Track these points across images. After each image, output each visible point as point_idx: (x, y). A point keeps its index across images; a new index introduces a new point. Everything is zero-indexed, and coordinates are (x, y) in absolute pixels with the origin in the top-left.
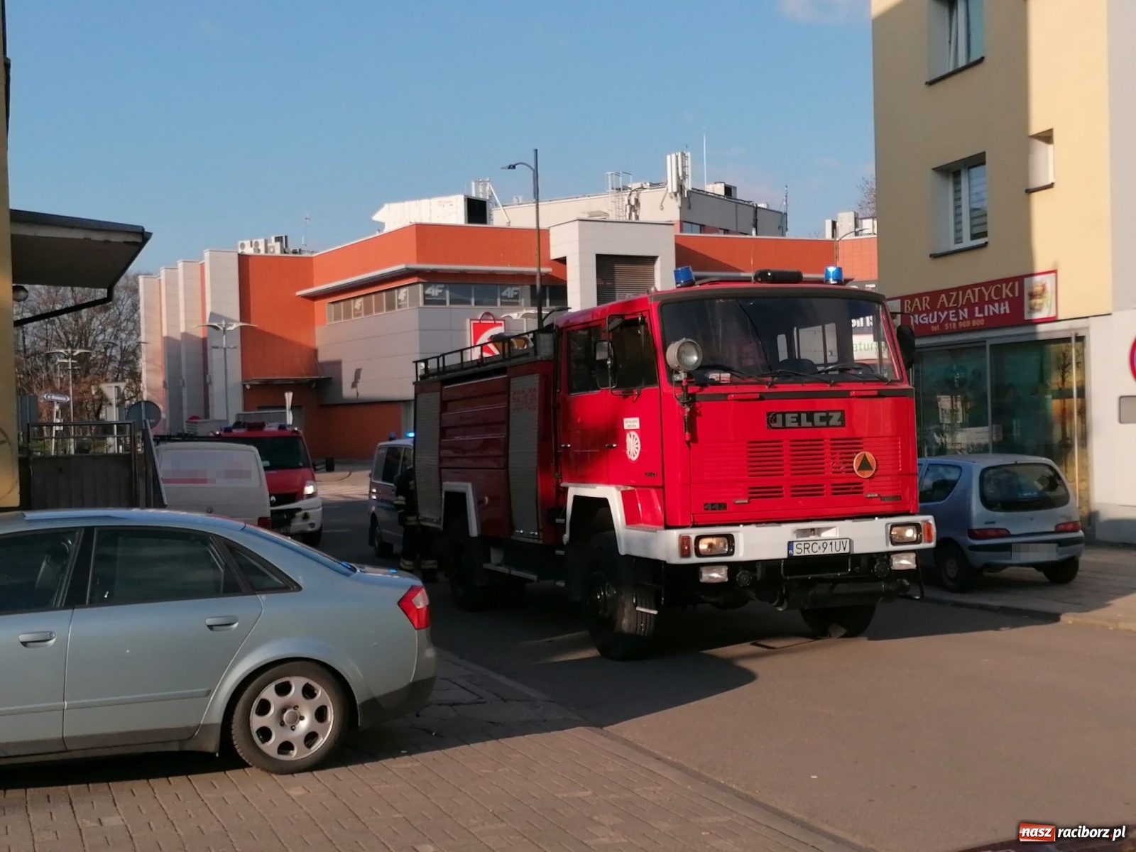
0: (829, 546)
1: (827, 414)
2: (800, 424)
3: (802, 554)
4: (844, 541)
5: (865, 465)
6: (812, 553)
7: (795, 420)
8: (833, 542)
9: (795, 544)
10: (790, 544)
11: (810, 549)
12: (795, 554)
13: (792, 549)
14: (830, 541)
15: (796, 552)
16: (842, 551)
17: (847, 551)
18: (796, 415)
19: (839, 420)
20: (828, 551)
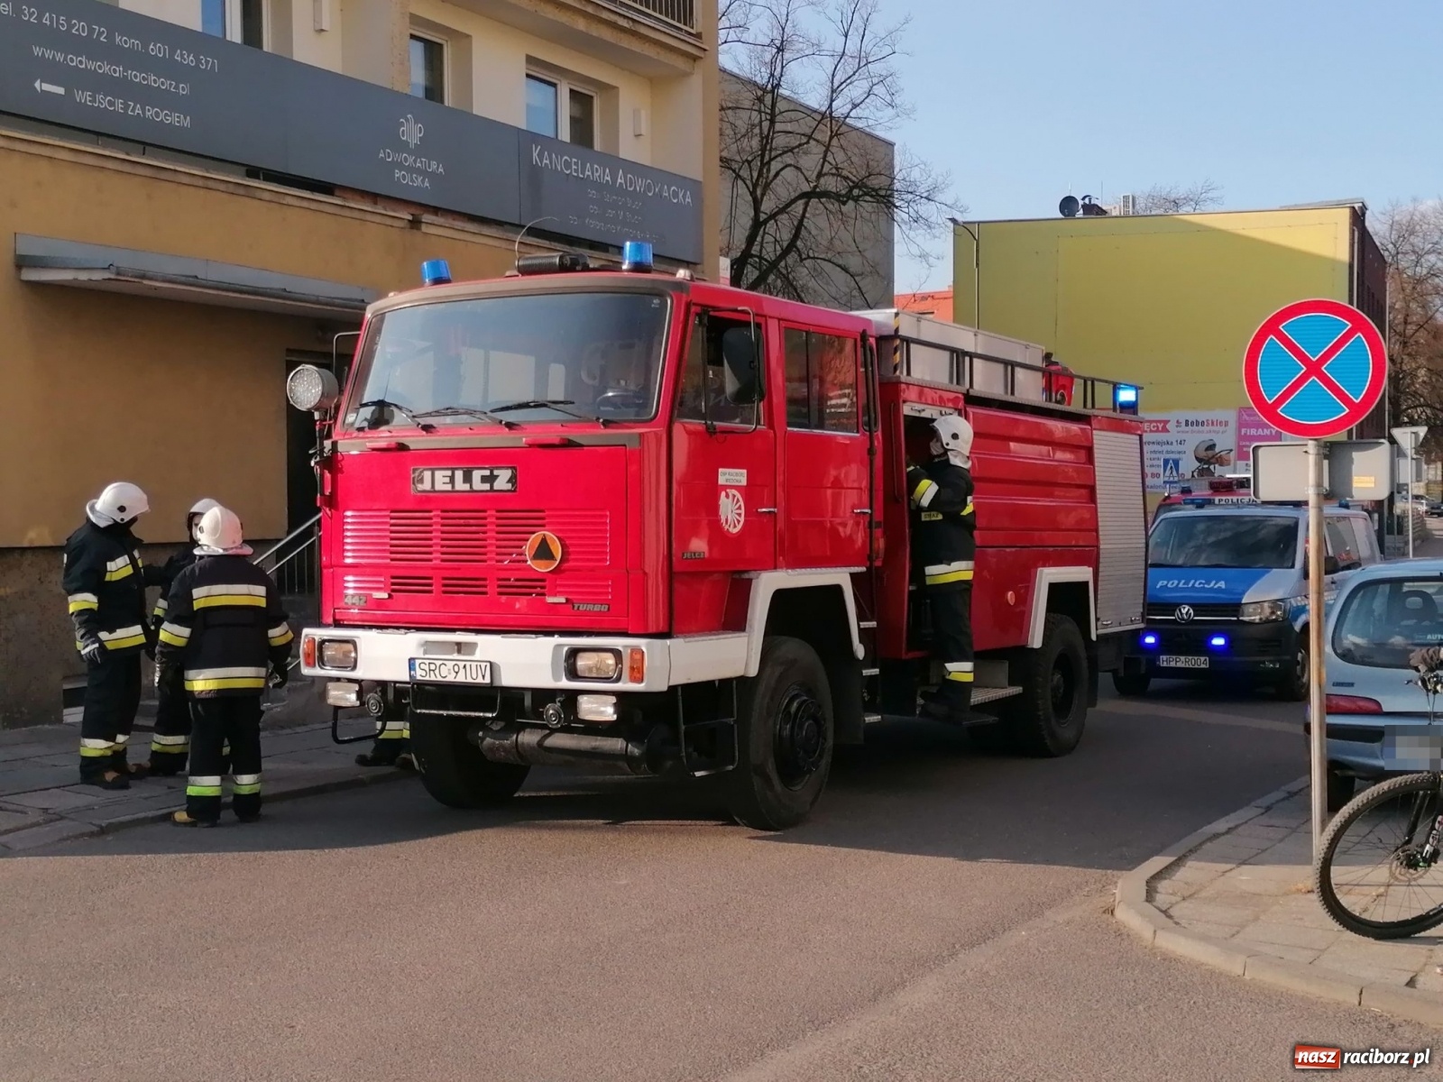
0: (462, 671)
1: (492, 472)
2: (453, 487)
3: (427, 678)
4: (483, 665)
5: (543, 552)
6: (439, 679)
7: (447, 480)
8: (468, 664)
9: (418, 662)
10: (411, 661)
11: (437, 671)
12: (419, 678)
13: (415, 670)
14: (464, 663)
15: (420, 675)
16: (480, 680)
17: (487, 680)
18: (449, 473)
19: (508, 482)
20: (461, 678)
